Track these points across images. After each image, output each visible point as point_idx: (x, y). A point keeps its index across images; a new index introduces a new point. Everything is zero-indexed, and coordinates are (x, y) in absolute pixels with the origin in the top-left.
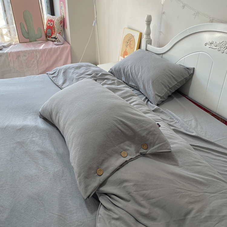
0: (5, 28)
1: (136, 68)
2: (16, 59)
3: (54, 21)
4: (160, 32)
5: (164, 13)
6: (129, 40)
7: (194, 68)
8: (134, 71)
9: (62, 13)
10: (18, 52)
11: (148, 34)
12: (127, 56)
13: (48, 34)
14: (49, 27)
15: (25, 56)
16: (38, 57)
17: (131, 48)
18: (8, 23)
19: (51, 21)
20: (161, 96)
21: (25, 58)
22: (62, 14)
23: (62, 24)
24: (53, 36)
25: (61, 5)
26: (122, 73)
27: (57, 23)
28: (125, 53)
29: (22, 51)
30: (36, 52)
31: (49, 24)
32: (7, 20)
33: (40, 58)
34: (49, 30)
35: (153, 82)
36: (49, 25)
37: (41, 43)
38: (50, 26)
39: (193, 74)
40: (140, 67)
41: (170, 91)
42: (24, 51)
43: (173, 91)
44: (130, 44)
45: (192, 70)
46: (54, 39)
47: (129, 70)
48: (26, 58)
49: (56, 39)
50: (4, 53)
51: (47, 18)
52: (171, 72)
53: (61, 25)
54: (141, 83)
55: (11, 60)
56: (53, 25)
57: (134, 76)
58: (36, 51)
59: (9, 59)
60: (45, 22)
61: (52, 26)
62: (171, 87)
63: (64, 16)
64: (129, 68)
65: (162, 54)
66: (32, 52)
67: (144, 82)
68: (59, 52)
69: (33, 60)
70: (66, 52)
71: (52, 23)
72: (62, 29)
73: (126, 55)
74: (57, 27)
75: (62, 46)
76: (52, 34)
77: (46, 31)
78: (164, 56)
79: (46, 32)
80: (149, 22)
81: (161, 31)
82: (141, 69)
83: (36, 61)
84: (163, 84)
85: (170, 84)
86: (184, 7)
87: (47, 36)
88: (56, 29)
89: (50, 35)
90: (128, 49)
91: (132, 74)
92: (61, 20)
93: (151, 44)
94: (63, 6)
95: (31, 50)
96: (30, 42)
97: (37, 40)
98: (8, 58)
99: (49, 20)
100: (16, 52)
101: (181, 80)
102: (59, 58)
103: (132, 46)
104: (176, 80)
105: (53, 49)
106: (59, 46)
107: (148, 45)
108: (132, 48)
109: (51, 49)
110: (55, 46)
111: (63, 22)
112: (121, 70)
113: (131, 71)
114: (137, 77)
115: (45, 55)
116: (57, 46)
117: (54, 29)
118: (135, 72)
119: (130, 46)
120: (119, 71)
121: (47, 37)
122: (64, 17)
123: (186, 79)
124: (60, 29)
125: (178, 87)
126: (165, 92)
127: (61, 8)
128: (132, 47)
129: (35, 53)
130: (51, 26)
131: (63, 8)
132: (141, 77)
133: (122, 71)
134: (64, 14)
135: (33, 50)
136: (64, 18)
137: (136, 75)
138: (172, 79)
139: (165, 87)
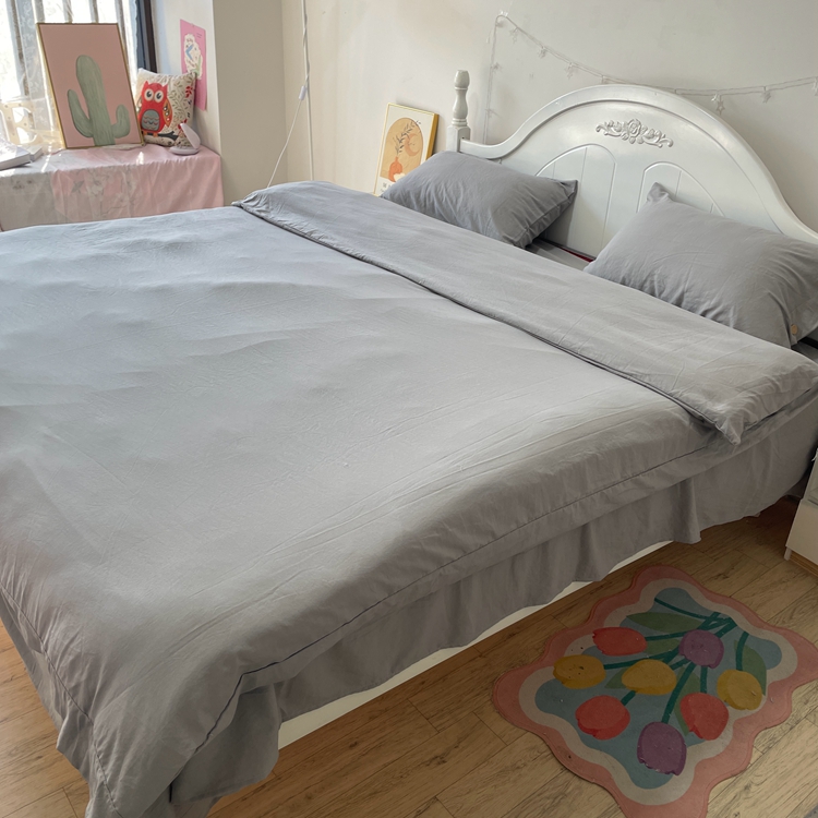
0: (20, 105)
1: (450, 188)
2: (74, 190)
3: (166, 87)
4: (489, 110)
5: (496, 67)
6: (403, 135)
7: (577, 182)
8: (445, 195)
9: (188, 64)
10: (78, 172)
11: (462, 114)
12: (402, 175)
13: (146, 126)
14: (148, 106)
15: (97, 183)
16: (134, 187)
17: (412, 154)
18: (27, 92)
19: (157, 87)
20: (516, 240)
21: (97, 189)
22: (190, 68)
23: (191, 97)
24: (166, 130)
25: (186, 43)
26: (415, 203)
27: (178, 94)
28: (396, 168)
29: (88, 170)
30: (127, 173)
31: (149, 95)
32: (25, 82)
33: (137, 190)
34: (152, 115)
35: (495, 213)
36: (148, 99)
37: (131, 149)
38: (153, 102)
39: (574, 195)
40: (460, 185)
41: (531, 232)
42: (94, 170)
43: (537, 234)
44: (408, 144)
45: (574, 186)
46: (166, 140)
47: (433, 194)
48: (100, 189)
49: (175, 138)
50: (38, 175)
51: (139, 80)
52: (529, 190)
53: (189, 99)
54: (467, 219)
55: (58, 195)
56: (165, 98)
57: (448, 206)
58: (128, 170)
59: (54, 191)
60: (136, 91)
61: (162, 103)
62: (532, 222)
63: (196, 74)
64: (432, 188)
65: (501, 158)
66: (117, 172)
67: (475, 216)
68: (189, 174)
69: (119, 195)
70: (209, 175)
71: (161, 93)
72: (190, 110)
73: (399, 172)
74: (177, 103)
75: (197, 157)
76: (162, 124)
77: (142, 115)
78: (505, 162)
79: (141, 119)
80: (463, 86)
81: (491, 107)
82: (462, 189)
83: (127, 199)
84: (516, 216)
85: (530, 215)
86: (544, 53)
87: (143, 130)
88: (174, 111)
89: (156, 127)
90: (403, 157)
91: (440, 202)
92: (189, 85)
93: (468, 139)
94: (196, 45)
95: (114, 167)
96: (96, 146)
97: (116, 140)
98: (50, 190)
99: (147, 86)
100: (71, 172)
101: (551, 207)
102: (191, 192)
103: (414, 149)
104: (542, 209)
105: (173, 165)
106: (189, 157)
107: (463, 141)
108: (415, 154)
109: (168, 165)
110: (175, 158)
111: (194, 92)
112: (409, 197)
113: (437, 195)
114: (455, 207)
115: (153, 182)
116: (184, 158)
117: (170, 111)
118: (449, 195)
119: (408, 149)
120: (405, 200)
121: (145, 132)
122: (199, 77)
123: (561, 205)
124: (186, 111)
125: (547, 225)
126: (522, 232)
127: (188, 51)
128: (415, 151)
129: (124, 175)
130: (159, 101)
131: (196, 53)
132: (466, 205)
133: (413, 198)
134: (198, 69)
135: (120, 167)
136: (197, 80)
137: (452, 202)
138: (534, 205)
139: (522, 222)
